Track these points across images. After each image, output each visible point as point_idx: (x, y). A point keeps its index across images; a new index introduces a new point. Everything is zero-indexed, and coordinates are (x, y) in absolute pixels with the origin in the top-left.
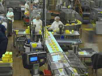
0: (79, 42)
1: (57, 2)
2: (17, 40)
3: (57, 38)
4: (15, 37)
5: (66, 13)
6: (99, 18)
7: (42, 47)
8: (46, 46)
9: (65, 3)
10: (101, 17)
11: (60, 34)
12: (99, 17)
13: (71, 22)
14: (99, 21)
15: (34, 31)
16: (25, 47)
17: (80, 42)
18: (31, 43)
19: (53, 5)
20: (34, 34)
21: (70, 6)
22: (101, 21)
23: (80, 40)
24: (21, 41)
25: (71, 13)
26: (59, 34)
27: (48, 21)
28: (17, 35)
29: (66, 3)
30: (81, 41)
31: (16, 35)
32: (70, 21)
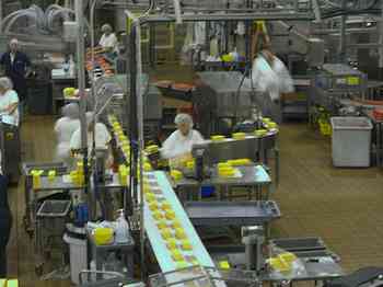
0: (269, 212)
1: (185, 35)
2: (39, 214)
3: (188, 199)
4: (32, 198)
5: (219, 91)
6: (343, 102)
7: (133, 242)
8: (146, 234)
9: (214, 43)
10: (349, 97)
11: (197, 179)
12: (343, 97)
13: (239, 124)
14: (344, 116)
15: (101, 173)
16: (66, 238)
17: (274, 211)
18: (89, 224)
19: (171, 46)
20: (100, 186)
21: (233, 55)
22: (350, 114)
23: (271, 204)
24: (51, 214)
25: (239, 92)
26: (195, 183)
27: (151, 125)
28: (37, 191)
29: (219, 41)
30: (276, 207)
31: (32, 192)
32: (234, 119)
